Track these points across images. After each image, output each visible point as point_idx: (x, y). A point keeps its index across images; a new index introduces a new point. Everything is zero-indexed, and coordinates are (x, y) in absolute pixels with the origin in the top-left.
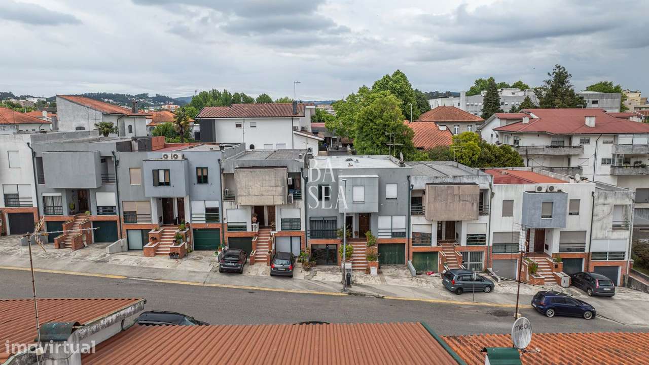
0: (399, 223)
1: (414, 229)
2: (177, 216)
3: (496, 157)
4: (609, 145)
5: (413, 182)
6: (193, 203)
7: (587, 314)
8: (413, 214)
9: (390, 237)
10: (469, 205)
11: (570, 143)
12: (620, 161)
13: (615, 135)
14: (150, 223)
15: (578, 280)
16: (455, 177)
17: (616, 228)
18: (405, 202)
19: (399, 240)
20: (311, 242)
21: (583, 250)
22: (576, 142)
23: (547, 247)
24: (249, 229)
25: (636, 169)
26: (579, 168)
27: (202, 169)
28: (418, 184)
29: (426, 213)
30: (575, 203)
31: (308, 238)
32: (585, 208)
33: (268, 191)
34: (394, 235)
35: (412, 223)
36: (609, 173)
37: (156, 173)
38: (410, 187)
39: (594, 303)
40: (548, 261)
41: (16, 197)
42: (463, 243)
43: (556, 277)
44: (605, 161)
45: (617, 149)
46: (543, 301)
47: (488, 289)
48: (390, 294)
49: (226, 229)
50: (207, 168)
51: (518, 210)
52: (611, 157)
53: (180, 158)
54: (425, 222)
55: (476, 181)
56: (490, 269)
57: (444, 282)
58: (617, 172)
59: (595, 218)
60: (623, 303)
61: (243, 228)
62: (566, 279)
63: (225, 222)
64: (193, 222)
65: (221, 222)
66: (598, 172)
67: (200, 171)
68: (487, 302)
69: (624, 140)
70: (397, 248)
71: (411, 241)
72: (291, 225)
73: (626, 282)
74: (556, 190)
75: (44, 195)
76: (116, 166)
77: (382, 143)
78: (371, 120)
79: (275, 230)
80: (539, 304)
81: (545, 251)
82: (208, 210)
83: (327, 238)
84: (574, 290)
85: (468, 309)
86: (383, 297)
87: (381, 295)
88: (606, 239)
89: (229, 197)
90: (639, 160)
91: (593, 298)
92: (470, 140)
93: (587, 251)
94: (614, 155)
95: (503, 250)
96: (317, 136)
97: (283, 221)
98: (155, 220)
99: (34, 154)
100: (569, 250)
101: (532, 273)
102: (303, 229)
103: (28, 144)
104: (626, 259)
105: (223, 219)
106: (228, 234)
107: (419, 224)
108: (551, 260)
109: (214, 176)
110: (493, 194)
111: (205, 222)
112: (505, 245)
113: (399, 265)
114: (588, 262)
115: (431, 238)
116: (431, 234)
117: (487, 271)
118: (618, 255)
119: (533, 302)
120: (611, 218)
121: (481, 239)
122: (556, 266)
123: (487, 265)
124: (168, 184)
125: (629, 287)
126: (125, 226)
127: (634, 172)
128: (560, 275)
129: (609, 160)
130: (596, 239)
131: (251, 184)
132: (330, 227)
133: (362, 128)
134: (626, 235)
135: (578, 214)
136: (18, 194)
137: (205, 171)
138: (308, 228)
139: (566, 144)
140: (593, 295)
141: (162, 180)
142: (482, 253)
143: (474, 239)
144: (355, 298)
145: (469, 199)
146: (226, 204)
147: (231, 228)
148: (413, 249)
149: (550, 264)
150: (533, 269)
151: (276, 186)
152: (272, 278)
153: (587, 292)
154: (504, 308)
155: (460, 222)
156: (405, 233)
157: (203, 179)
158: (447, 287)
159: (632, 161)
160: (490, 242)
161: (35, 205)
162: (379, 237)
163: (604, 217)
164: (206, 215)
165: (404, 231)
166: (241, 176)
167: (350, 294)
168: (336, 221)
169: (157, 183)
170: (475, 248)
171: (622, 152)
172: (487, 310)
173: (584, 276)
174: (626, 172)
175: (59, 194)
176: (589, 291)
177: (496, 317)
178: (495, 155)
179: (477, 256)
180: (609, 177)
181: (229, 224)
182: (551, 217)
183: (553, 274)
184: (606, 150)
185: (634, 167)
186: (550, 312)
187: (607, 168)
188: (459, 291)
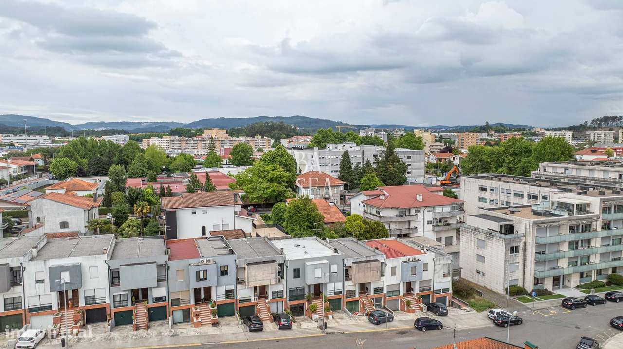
0: (338, 286)
1: (346, 289)
2: (203, 297)
3: (373, 230)
4: (430, 212)
5: (345, 263)
6: (218, 288)
7: (439, 327)
8: (346, 280)
9: (334, 295)
10: (376, 272)
11: (409, 213)
12: (437, 222)
13: (434, 207)
14: (189, 304)
15: (430, 308)
16: (367, 257)
17: (445, 275)
18: (341, 274)
19: (338, 296)
20: (290, 303)
21: (430, 289)
22: (413, 212)
23: (413, 290)
24: (253, 301)
25: (445, 227)
26: (416, 228)
27: (224, 266)
28: (348, 263)
29: (353, 279)
30: (426, 265)
31: (288, 302)
32: (430, 268)
33: (267, 277)
34: (336, 293)
35: (345, 285)
36: (431, 230)
37: (198, 273)
38: (344, 265)
39: (440, 319)
40: (414, 298)
41: (94, 297)
42: (372, 293)
43: (420, 307)
44: (429, 223)
45: (435, 215)
46: (420, 323)
47: (391, 320)
48: (346, 330)
49: (238, 301)
50: (227, 266)
51: (398, 272)
52: (432, 220)
53: (211, 262)
54: (352, 284)
55: (378, 258)
56: (386, 306)
57: (369, 319)
58: (437, 229)
59: (435, 272)
60: (452, 317)
61: (249, 300)
62: (425, 308)
63: (238, 298)
64: (218, 300)
65: (235, 298)
66: (425, 230)
67: (223, 268)
68: (393, 327)
69: (438, 209)
70: (337, 300)
71: (345, 296)
72: (278, 295)
73: (451, 304)
74: (416, 260)
75: (114, 294)
76: (168, 270)
77: (307, 226)
78: (299, 211)
79: (268, 299)
80: (418, 325)
81: (412, 291)
82: (227, 292)
83: (298, 300)
84: (429, 313)
85: (387, 333)
86: (344, 333)
87: (342, 332)
88: (440, 282)
89: (240, 282)
90: (446, 220)
91: (440, 317)
92: (358, 220)
93: (432, 290)
94: (433, 219)
95: (392, 294)
96: (251, 217)
97: (273, 293)
98: (193, 302)
99: (109, 267)
100: (424, 290)
101: (409, 306)
102: (285, 296)
103: (105, 261)
104: (450, 292)
105: (237, 296)
106: (240, 305)
107: (349, 285)
108: (416, 297)
109: (232, 270)
110: (386, 264)
111: (225, 300)
112: (393, 291)
113: (339, 311)
114: (433, 295)
115: (355, 293)
116: (355, 291)
117: (384, 308)
118: (446, 290)
119: (415, 324)
120: (442, 271)
121: (381, 290)
122: (419, 301)
123: (385, 304)
124: (206, 279)
125: (452, 306)
126: (172, 308)
127: (445, 228)
128: (422, 305)
129: (431, 221)
130: (436, 283)
131: (257, 274)
132: (300, 293)
133: (292, 217)
134: (449, 279)
135: (427, 270)
136: (95, 296)
137: (226, 268)
138: (288, 296)
139: (407, 214)
140: (439, 315)
141: (202, 276)
142: (381, 297)
143: (377, 290)
144: (330, 335)
145: (376, 269)
146: (239, 287)
147: (241, 301)
148: (347, 300)
149: (416, 299)
150: (408, 304)
151: (272, 273)
152: (280, 330)
153: (435, 313)
154: (403, 329)
155: (370, 283)
156: (341, 292)
157: (224, 273)
158: (371, 321)
159: (443, 221)
160: (385, 291)
161: (108, 302)
162: (328, 296)
163: (439, 271)
164: (226, 295)
165: (341, 290)
166: (251, 270)
167: (327, 334)
168: (304, 289)
169: (199, 279)
170: (378, 295)
171: (438, 217)
172: (395, 331)
173: (433, 305)
174: (440, 228)
175: (126, 292)
176: (437, 313)
177: (400, 335)
178: (372, 228)
179: (378, 300)
180: (432, 232)
181: (240, 299)
182: (415, 274)
183: (418, 305)
184: (429, 216)
185: (444, 225)
186: (424, 329)
187: (430, 227)
188: (378, 323)
